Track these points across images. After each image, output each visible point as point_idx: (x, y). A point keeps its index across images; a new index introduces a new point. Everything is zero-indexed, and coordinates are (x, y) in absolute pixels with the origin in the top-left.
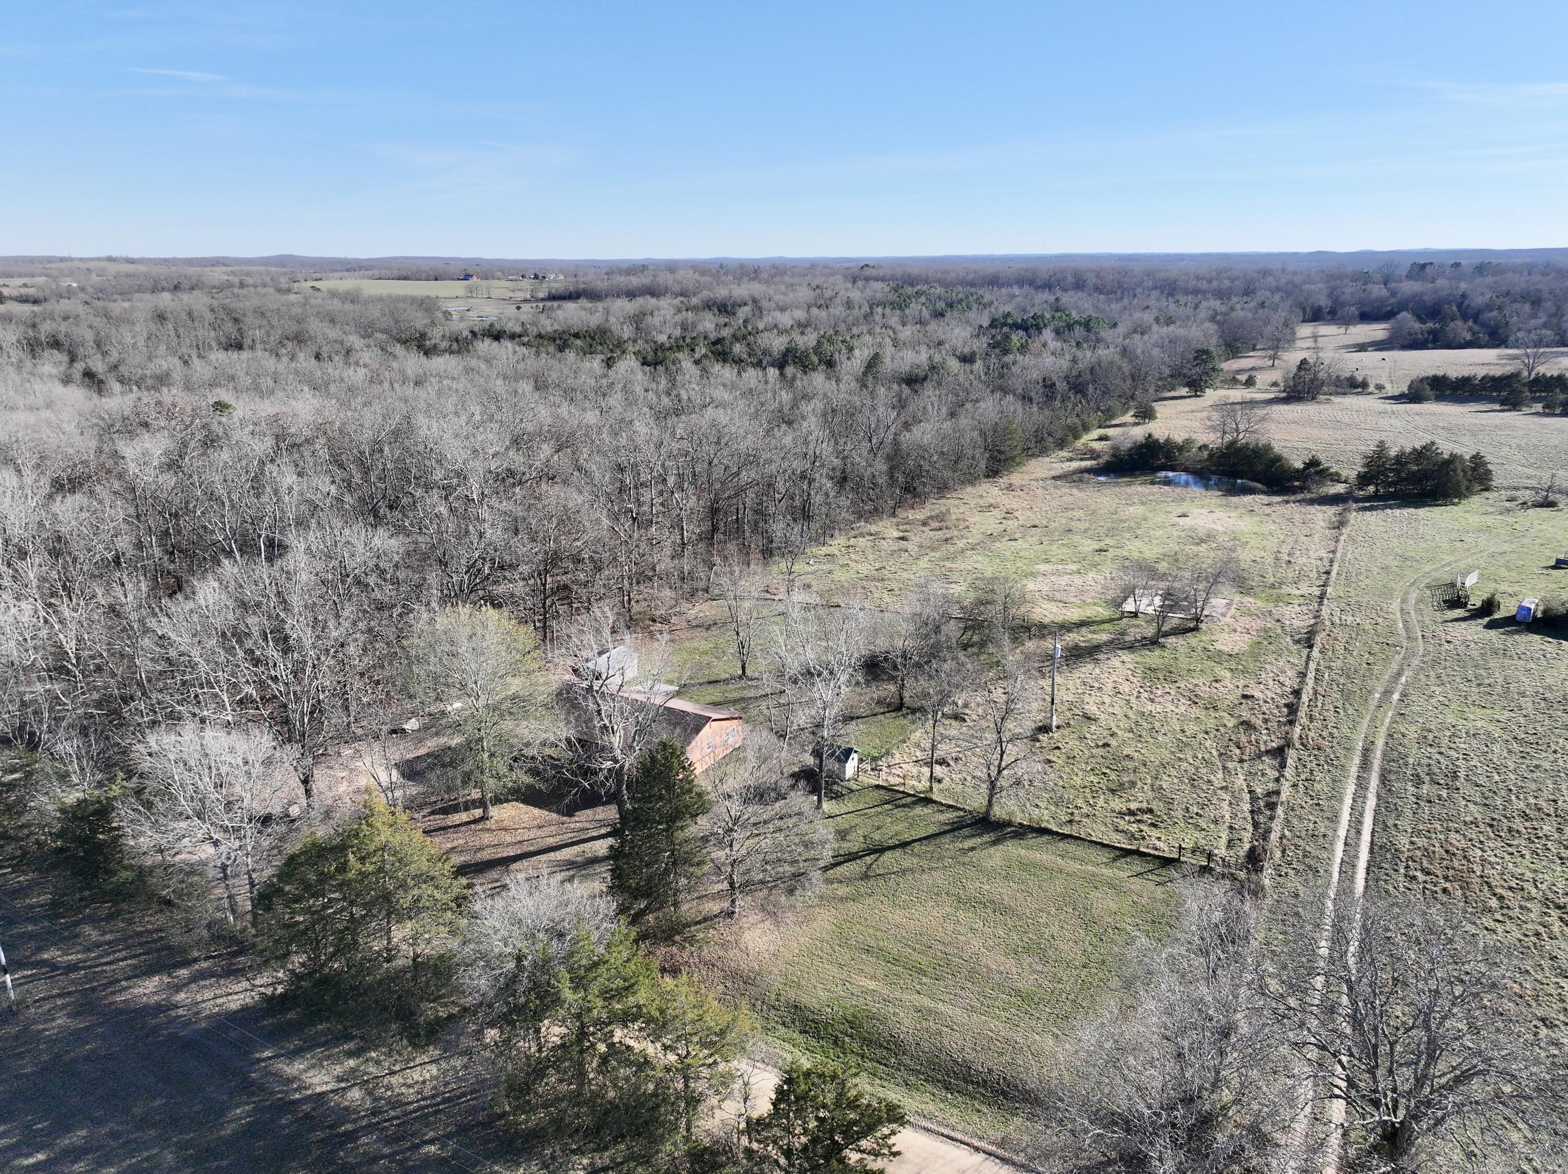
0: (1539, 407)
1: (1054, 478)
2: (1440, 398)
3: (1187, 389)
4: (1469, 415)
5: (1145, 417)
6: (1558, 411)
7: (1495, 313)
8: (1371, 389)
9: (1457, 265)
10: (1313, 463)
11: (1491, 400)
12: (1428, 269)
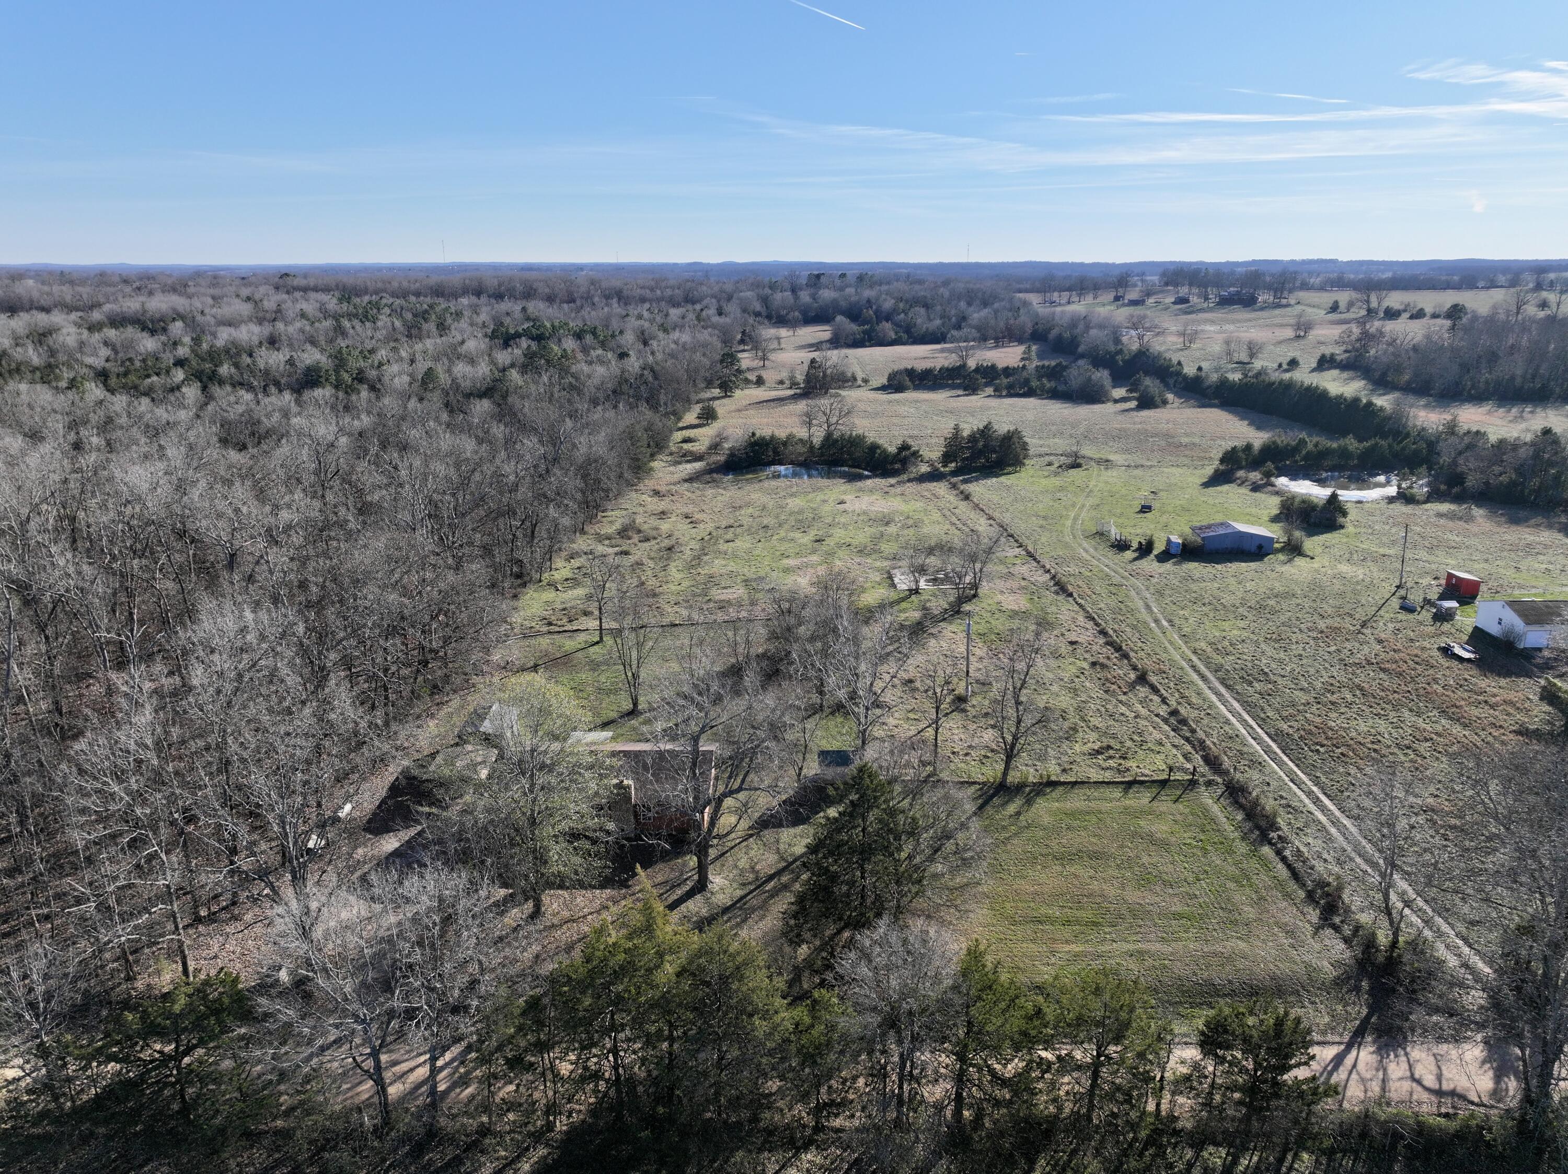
0: (990, 390)
1: (686, 481)
2: (917, 388)
3: (718, 390)
4: (951, 400)
5: (707, 419)
6: (1004, 393)
7: (902, 315)
8: (859, 382)
9: (843, 276)
10: (905, 447)
11: (954, 387)
12: (823, 279)
